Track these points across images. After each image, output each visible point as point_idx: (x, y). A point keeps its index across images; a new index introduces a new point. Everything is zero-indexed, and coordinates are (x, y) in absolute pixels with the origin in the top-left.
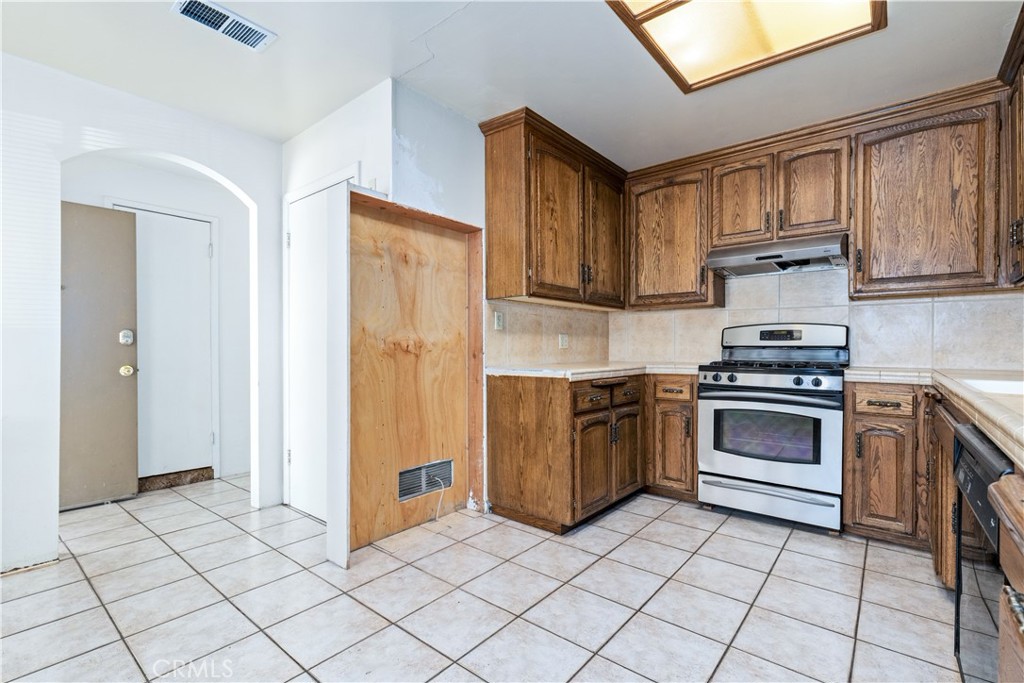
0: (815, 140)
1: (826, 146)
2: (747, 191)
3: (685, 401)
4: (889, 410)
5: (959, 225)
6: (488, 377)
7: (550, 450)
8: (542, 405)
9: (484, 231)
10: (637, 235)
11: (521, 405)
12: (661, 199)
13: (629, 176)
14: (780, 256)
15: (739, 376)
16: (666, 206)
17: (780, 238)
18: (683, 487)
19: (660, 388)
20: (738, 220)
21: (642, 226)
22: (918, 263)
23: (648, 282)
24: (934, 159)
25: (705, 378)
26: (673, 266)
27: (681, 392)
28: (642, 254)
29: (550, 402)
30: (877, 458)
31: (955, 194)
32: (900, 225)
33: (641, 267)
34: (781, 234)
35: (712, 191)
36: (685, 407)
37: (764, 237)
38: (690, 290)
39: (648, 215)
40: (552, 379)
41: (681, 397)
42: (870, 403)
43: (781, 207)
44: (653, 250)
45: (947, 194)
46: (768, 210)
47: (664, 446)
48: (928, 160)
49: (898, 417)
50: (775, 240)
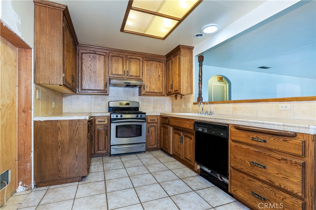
0: (135, 55)
1: (138, 58)
2: (119, 63)
3: (106, 124)
4: (153, 121)
5: (160, 83)
6: (35, 122)
7: (77, 149)
8: (72, 131)
9: (33, 50)
10: (82, 67)
11: (59, 132)
12: (91, 57)
13: (79, 45)
14: (130, 83)
15: (123, 115)
16: (93, 60)
17: (127, 78)
18: (105, 152)
19: (97, 121)
20: (117, 71)
21: (84, 64)
22: (154, 89)
23: (87, 84)
24: (156, 67)
25: (113, 117)
26: (96, 80)
27: (105, 121)
28: (84, 74)
29: (77, 129)
30: (152, 132)
31: (159, 76)
32: (151, 80)
33: (83, 79)
34: (128, 77)
35: (109, 60)
36: (106, 126)
37: (123, 77)
38: (102, 89)
39: (87, 61)
40: (78, 120)
41: (104, 123)
42: (150, 120)
43: (128, 70)
44: (88, 74)
45: (158, 76)
46: (125, 70)
47: (98, 140)
48: (155, 68)
49: (155, 123)
50: (126, 79)
